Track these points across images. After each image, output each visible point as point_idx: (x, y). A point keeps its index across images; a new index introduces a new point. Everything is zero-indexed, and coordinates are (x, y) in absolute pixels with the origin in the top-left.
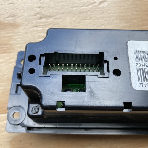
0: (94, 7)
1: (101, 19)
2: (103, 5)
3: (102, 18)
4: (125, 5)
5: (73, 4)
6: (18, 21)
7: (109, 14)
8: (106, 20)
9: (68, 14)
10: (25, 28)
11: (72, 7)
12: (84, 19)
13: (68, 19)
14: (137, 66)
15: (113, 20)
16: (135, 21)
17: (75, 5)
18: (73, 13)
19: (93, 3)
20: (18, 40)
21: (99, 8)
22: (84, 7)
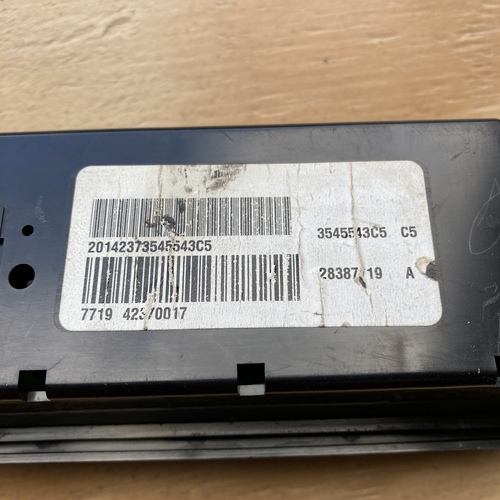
0: (91, 42)
1: (113, 80)
2: (118, 34)
4: (193, 29)
5: (20, 36)
7: (140, 60)
8: (131, 83)
9: (6, 70)
11: (17, 46)
12: (60, 84)
14: (90, 251)
15: (155, 79)
16: (228, 81)
17: (27, 40)
18: (22, 67)
19: (84, 30)
21: (105, 45)
22: (55, 45)
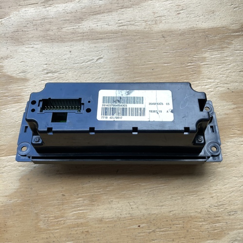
0: (93, 63)
2: (100, 61)
3: (100, 72)
4: (119, 61)
5: (74, 61)
6: (28, 76)
7: (105, 68)
8: (103, 74)
9: (70, 70)
10: (34, 82)
11: (73, 64)
12: (84, 74)
13: (70, 74)
14: (102, 106)
15: (109, 73)
16: (128, 74)
18: (75, 69)
20: (28, 92)
21: (96, 64)
